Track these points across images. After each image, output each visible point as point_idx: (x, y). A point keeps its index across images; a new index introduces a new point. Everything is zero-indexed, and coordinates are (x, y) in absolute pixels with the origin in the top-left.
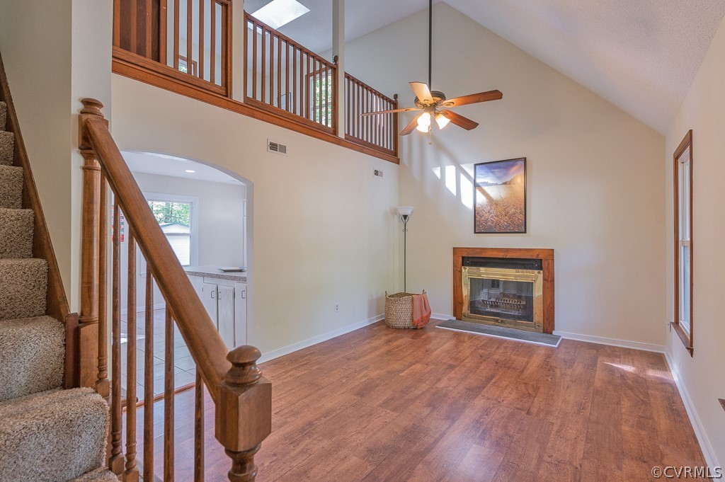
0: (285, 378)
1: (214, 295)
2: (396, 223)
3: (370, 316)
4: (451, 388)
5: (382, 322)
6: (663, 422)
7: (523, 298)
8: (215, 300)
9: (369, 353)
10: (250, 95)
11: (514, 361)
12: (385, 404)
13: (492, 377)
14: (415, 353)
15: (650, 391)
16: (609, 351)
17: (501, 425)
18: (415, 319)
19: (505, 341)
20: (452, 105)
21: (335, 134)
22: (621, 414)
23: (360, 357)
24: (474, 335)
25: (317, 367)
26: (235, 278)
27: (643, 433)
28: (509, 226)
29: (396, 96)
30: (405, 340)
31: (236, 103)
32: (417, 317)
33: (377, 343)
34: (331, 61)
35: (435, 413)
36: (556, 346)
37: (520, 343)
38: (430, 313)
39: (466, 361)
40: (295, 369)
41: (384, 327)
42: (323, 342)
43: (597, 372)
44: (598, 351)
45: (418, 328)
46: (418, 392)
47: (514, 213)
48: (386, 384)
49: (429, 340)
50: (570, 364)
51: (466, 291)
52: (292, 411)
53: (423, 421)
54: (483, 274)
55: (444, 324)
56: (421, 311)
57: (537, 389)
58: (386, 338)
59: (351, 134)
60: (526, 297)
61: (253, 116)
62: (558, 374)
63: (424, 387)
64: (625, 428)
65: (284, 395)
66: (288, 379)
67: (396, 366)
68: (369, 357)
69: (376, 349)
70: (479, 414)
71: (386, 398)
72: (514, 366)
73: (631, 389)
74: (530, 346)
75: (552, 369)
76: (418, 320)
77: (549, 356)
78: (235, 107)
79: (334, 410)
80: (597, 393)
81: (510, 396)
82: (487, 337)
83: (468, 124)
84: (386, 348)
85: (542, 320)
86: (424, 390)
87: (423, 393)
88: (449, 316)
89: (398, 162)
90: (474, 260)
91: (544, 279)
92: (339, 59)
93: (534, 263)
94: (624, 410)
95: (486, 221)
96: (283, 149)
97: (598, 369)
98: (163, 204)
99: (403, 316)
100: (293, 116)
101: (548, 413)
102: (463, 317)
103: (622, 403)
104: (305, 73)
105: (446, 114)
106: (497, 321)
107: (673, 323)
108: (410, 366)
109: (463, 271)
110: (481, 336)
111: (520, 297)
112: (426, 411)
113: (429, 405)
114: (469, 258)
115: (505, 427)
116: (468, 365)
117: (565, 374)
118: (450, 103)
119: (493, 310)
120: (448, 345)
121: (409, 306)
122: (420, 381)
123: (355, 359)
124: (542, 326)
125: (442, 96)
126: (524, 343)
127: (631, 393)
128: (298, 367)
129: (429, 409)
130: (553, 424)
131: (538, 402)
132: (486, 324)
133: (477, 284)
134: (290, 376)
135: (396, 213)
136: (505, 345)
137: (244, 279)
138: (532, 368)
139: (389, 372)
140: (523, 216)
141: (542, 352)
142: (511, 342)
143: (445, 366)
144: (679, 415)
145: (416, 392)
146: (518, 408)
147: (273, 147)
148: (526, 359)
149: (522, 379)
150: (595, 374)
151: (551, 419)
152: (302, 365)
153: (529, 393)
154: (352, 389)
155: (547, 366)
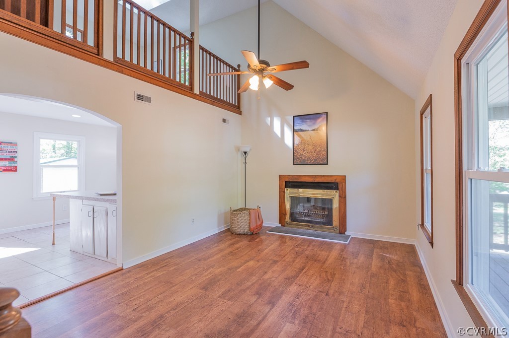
0: (146, 279)
1: (91, 214)
2: (240, 158)
3: (219, 225)
4: (274, 279)
5: (228, 230)
6: (415, 295)
7: (326, 210)
8: (91, 218)
9: (217, 254)
10: (119, 55)
11: (319, 255)
12: (224, 295)
13: (304, 268)
14: (249, 253)
15: (407, 272)
16: (381, 245)
17: (307, 305)
18: (252, 227)
19: (314, 240)
20: (274, 71)
21: (192, 91)
22: (389, 290)
23: (209, 258)
24: (293, 237)
25: (174, 268)
26: (107, 201)
27: (403, 304)
28: (316, 160)
29: (239, 66)
30: (244, 242)
31: (106, 61)
32: (253, 226)
33: (223, 246)
34: (189, 36)
35: (260, 299)
36: (347, 243)
37: (323, 241)
38: (262, 222)
39: (286, 257)
40: (156, 270)
41: (229, 233)
42: (182, 248)
43: (374, 260)
44: (374, 245)
45: (254, 234)
46: (249, 283)
47: (320, 151)
48: (226, 279)
49: (261, 241)
50: (355, 255)
51: (288, 205)
52: (148, 306)
53: (251, 307)
54: (301, 193)
55: (273, 229)
56: (256, 221)
57: (333, 275)
58: (230, 242)
59: (205, 91)
60: (328, 209)
61: (122, 72)
62: (348, 263)
63: (254, 279)
64: (391, 301)
65: (144, 293)
66: (150, 279)
67: (235, 264)
68: (215, 257)
69: (221, 250)
70: (292, 298)
71: (224, 290)
72: (319, 259)
73: (395, 271)
74: (330, 243)
75: (344, 259)
76: (254, 228)
77: (342, 250)
78: (106, 64)
79: (183, 303)
80: (373, 275)
81: (315, 282)
82: (302, 238)
83: (288, 86)
84: (230, 250)
85: (338, 225)
86: (254, 281)
87: (252, 284)
88: (276, 224)
89: (240, 113)
90: (293, 184)
91: (340, 196)
92: (195, 34)
93: (333, 185)
94: (390, 287)
95: (302, 156)
96: (148, 100)
97: (374, 258)
98: (65, 143)
99: (242, 225)
100: (156, 75)
101: (341, 293)
102: (286, 224)
103: (389, 282)
104: (172, 46)
105: (271, 77)
106: (309, 226)
107: (420, 225)
108: (245, 263)
109: (286, 191)
110: (297, 238)
111: (324, 209)
112: (254, 299)
113: (257, 293)
114: (289, 182)
115: (310, 307)
116: (287, 260)
117: (352, 263)
118: (273, 69)
119: (306, 219)
120: (274, 246)
121: (247, 217)
122: (252, 274)
123: (205, 259)
124: (338, 228)
125: (268, 64)
126: (326, 242)
127: (395, 275)
128: (159, 269)
129: (256, 297)
130: (343, 302)
131: (334, 286)
132: (301, 228)
133: (295, 200)
134: (151, 276)
135: (239, 150)
136: (314, 243)
137: (115, 201)
138: (331, 260)
139: (229, 269)
140: (326, 153)
141: (338, 247)
142: (318, 241)
143: (271, 262)
144: (425, 288)
145: (247, 283)
146: (320, 292)
147: (140, 97)
148: (327, 253)
149: (324, 269)
150: (372, 263)
151: (343, 298)
152: (162, 267)
153: (328, 279)
154: (199, 284)
155: (342, 259)
